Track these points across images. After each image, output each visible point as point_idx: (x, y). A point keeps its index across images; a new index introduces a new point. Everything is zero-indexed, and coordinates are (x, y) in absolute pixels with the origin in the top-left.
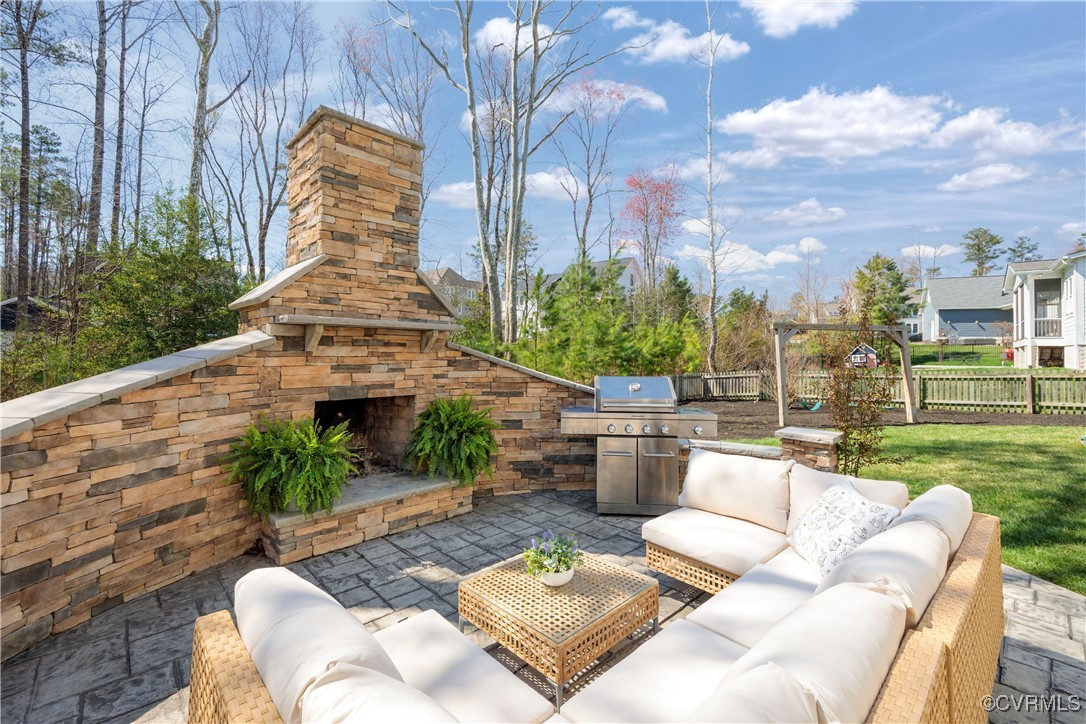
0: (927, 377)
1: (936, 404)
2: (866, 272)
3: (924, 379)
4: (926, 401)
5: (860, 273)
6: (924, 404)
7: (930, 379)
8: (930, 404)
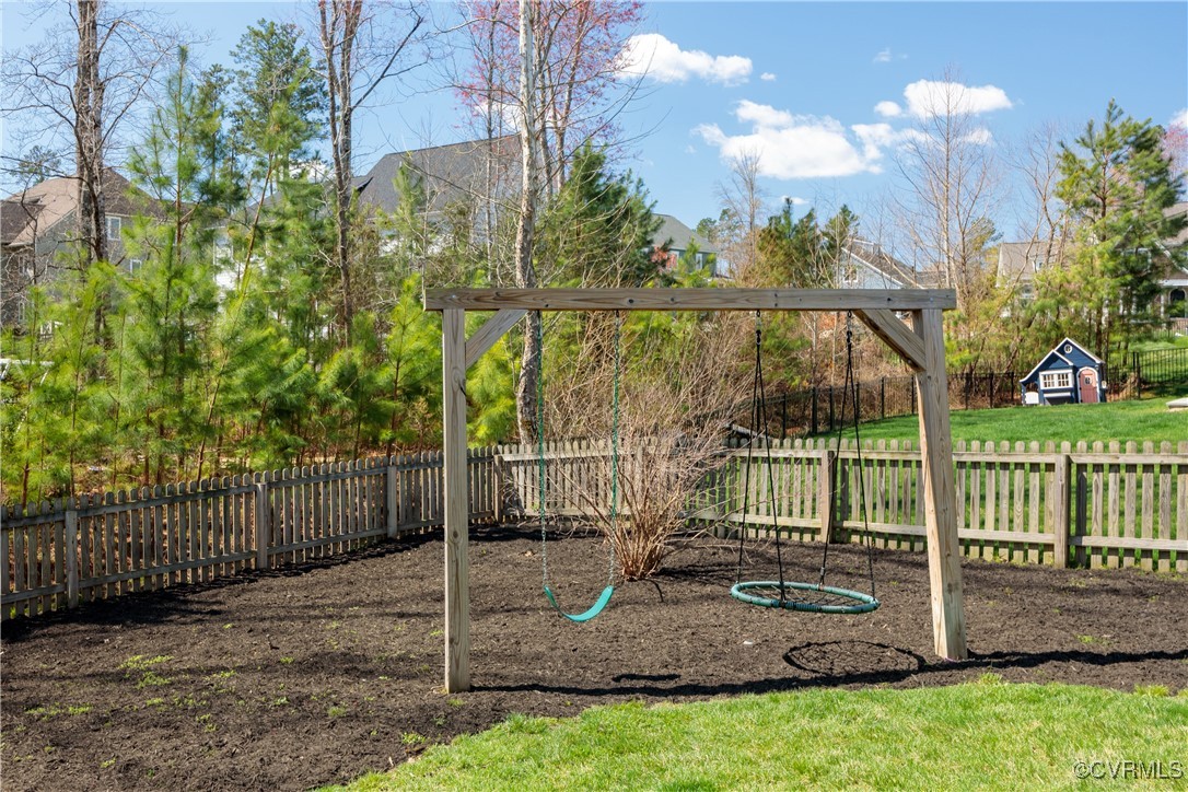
0: (1088, 459)
1: (1113, 551)
2: (1085, 156)
3: (1082, 467)
4: (1086, 541)
5: (1069, 158)
6: (1081, 548)
7: (1098, 468)
8: (1097, 550)
